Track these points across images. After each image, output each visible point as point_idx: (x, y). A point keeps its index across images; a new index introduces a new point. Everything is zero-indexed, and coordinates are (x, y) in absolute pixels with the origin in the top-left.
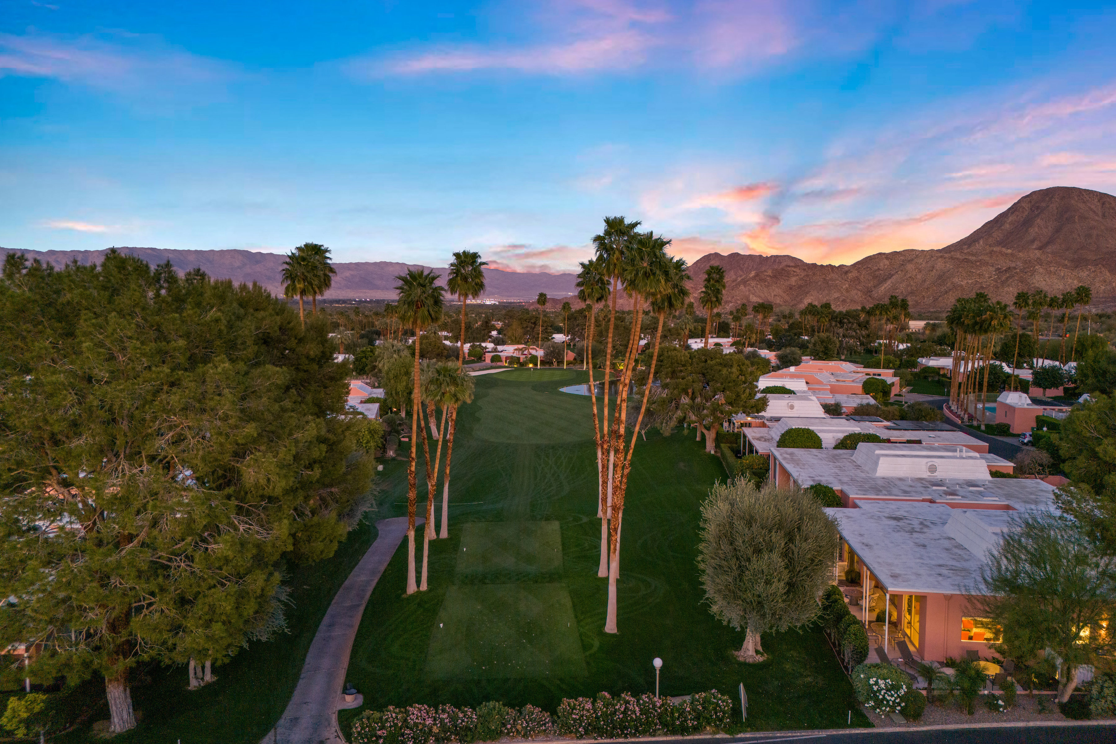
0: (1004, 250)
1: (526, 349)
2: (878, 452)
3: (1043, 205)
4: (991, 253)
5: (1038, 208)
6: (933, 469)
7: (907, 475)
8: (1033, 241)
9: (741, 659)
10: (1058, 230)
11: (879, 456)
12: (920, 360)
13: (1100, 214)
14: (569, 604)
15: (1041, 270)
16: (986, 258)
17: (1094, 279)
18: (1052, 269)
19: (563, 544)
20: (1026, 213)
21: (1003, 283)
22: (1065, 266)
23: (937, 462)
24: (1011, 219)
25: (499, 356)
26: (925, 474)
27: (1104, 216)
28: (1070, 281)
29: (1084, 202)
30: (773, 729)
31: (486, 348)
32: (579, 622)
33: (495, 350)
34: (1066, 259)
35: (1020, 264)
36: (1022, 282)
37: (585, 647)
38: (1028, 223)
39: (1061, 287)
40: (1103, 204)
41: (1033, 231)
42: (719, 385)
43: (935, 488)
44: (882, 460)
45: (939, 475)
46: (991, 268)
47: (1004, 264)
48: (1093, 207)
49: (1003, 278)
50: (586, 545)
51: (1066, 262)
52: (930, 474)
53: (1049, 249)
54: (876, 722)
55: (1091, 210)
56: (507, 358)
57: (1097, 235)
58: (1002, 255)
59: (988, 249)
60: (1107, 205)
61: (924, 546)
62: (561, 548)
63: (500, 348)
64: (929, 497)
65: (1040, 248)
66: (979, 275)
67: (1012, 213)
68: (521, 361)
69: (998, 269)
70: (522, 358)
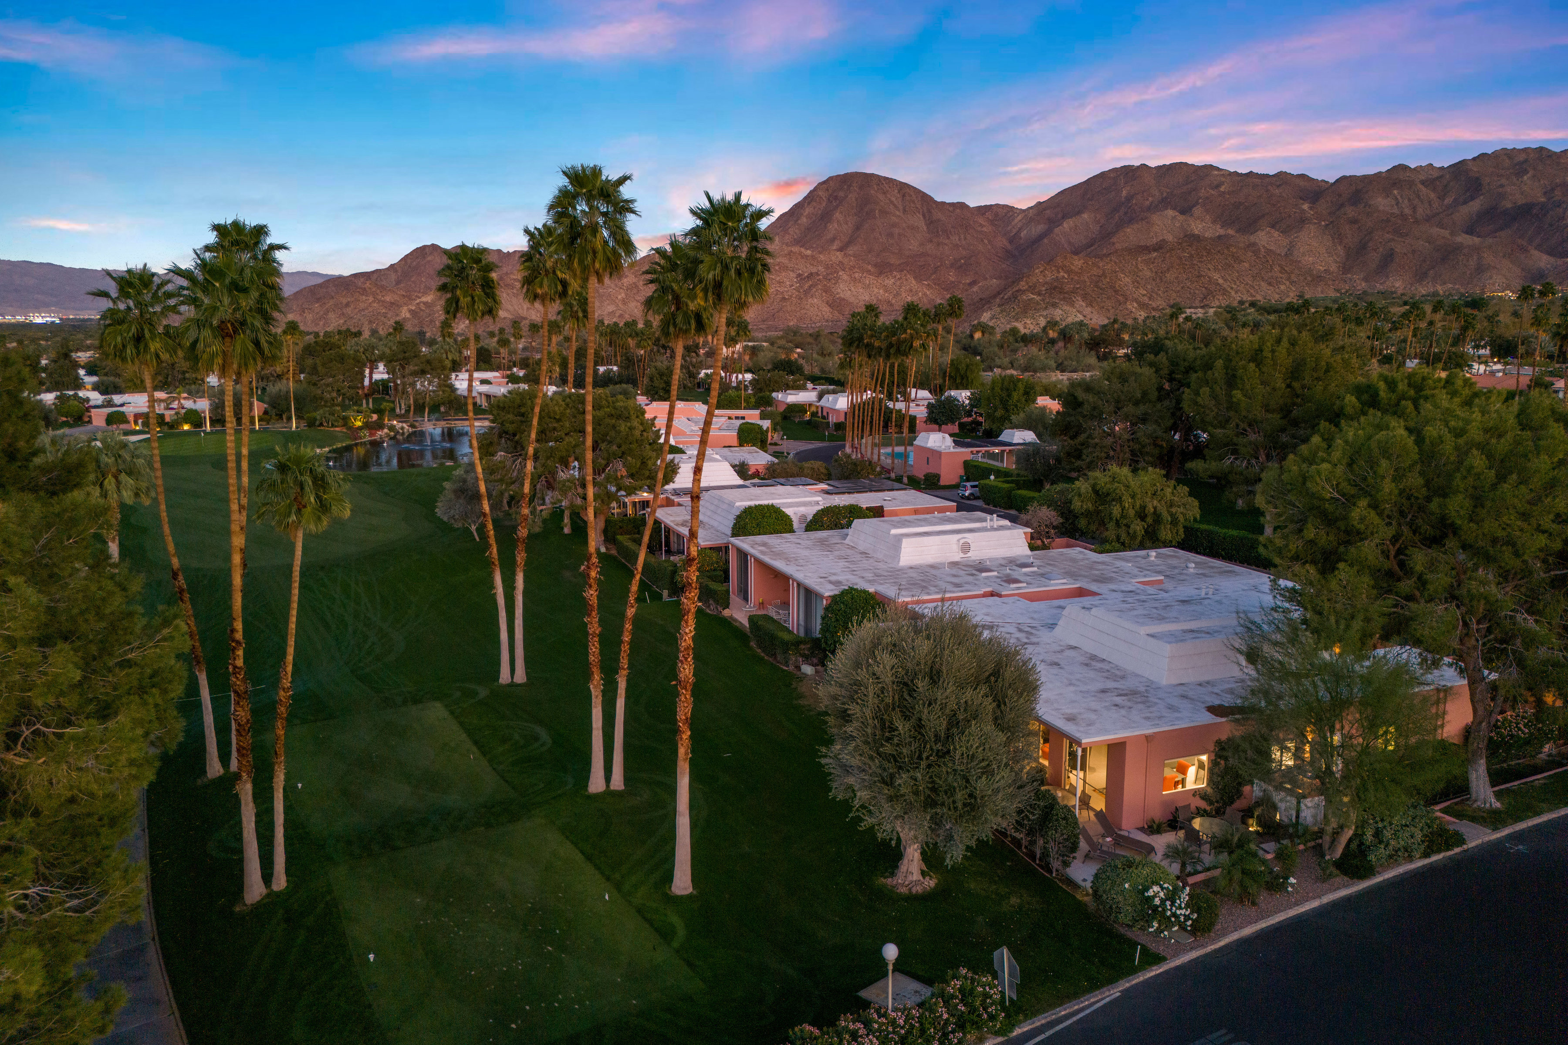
0: (803, 250)
1: (174, 398)
2: (894, 531)
3: (841, 194)
4: (790, 253)
5: (836, 198)
6: (966, 548)
7: (939, 560)
8: (833, 240)
9: (903, 890)
10: (858, 228)
11: (899, 538)
12: (774, 395)
13: (901, 208)
14: (579, 857)
15: (845, 277)
16: (785, 261)
17: (900, 287)
18: (857, 275)
19: (476, 743)
20: (824, 204)
21: (806, 292)
22: (869, 272)
23: (969, 537)
24: (808, 210)
25: (123, 414)
26: (957, 557)
27: (905, 211)
28: (876, 290)
29: (884, 193)
30: (1052, 1006)
31: (88, 400)
32: (618, 886)
33: (109, 404)
34: (869, 263)
35: (821, 269)
36: (826, 292)
37: (665, 934)
38: (825, 217)
39: (867, 298)
40: (904, 196)
41: (833, 227)
42: (615, 447)
43: (984, 574)
44: (905, 542)
45: (974, 555)
46: (792, 275)
47: (805, 268)
48: (893, 199)
49: (806, 287)
50: (516, 737)
51: (870, 267)
52: (962, 555)
53: (851, 251)
54: (1161, 950)
55: (892, 202)
56: (137, 416)
57: (899, 235)
58: (802, 257)
59: (787, 249)
60: (908, 198)
61: (1057, 664)
62: (475, 749)
63: (117, 399)
64: (989, 589)
65: (841, 249)
66: (779, 282)
67: (809, 203)
68: (167, 419)
69: (799, 275)
70: (169, 415)
